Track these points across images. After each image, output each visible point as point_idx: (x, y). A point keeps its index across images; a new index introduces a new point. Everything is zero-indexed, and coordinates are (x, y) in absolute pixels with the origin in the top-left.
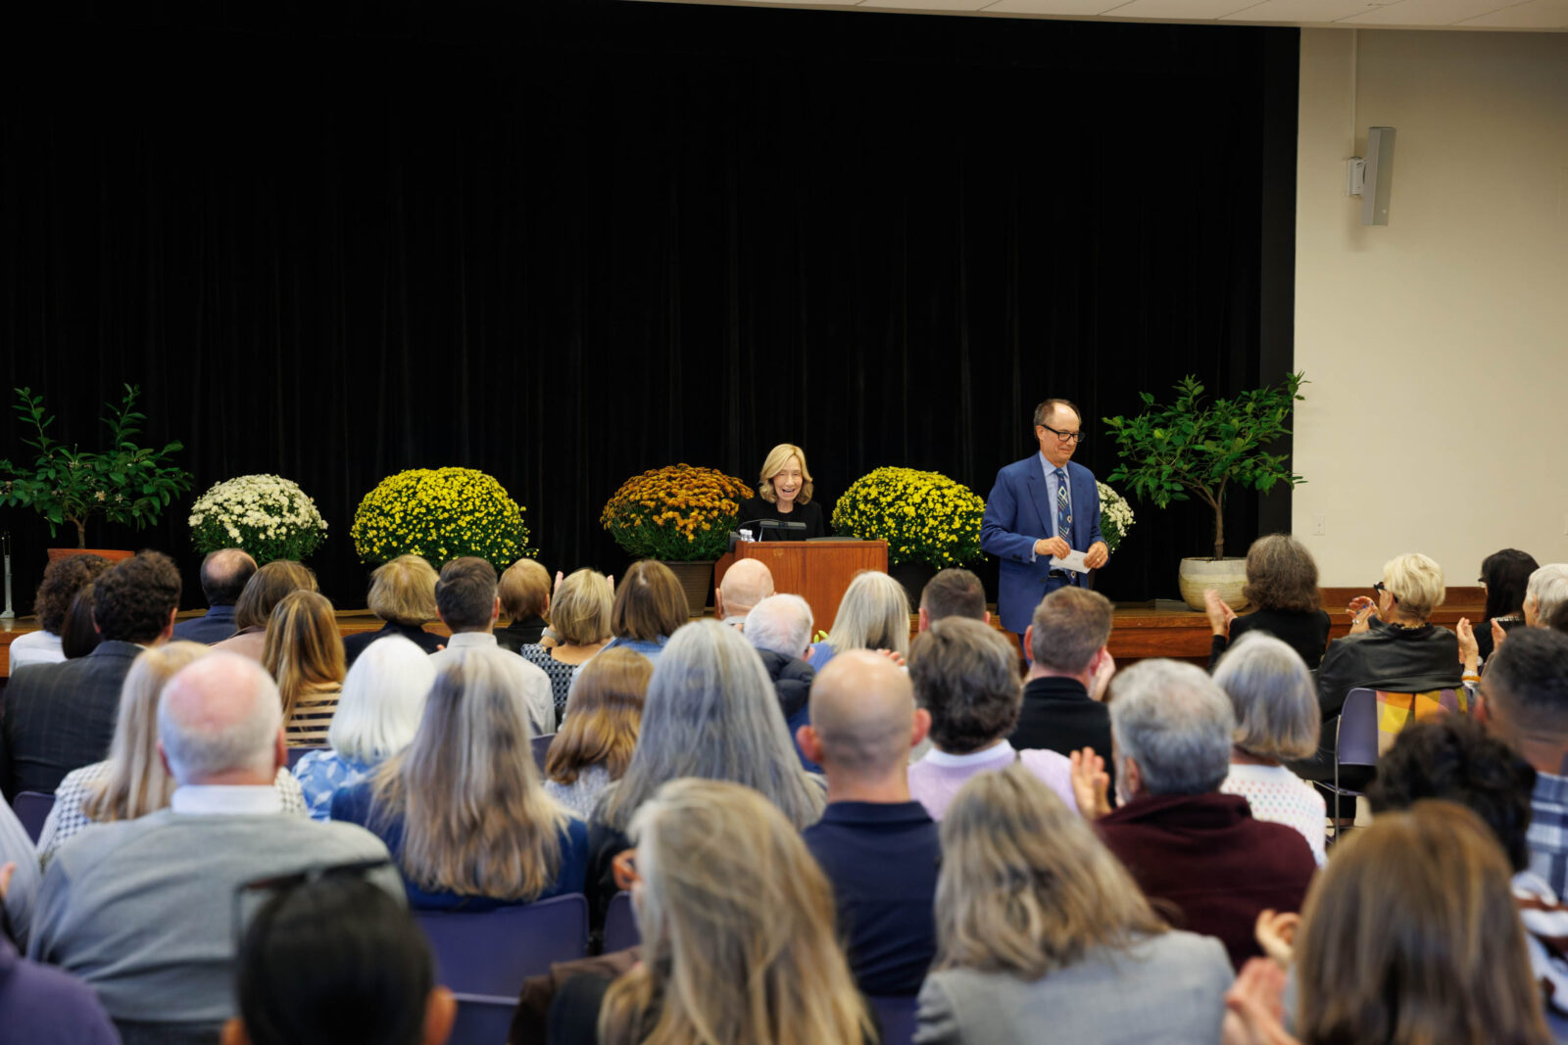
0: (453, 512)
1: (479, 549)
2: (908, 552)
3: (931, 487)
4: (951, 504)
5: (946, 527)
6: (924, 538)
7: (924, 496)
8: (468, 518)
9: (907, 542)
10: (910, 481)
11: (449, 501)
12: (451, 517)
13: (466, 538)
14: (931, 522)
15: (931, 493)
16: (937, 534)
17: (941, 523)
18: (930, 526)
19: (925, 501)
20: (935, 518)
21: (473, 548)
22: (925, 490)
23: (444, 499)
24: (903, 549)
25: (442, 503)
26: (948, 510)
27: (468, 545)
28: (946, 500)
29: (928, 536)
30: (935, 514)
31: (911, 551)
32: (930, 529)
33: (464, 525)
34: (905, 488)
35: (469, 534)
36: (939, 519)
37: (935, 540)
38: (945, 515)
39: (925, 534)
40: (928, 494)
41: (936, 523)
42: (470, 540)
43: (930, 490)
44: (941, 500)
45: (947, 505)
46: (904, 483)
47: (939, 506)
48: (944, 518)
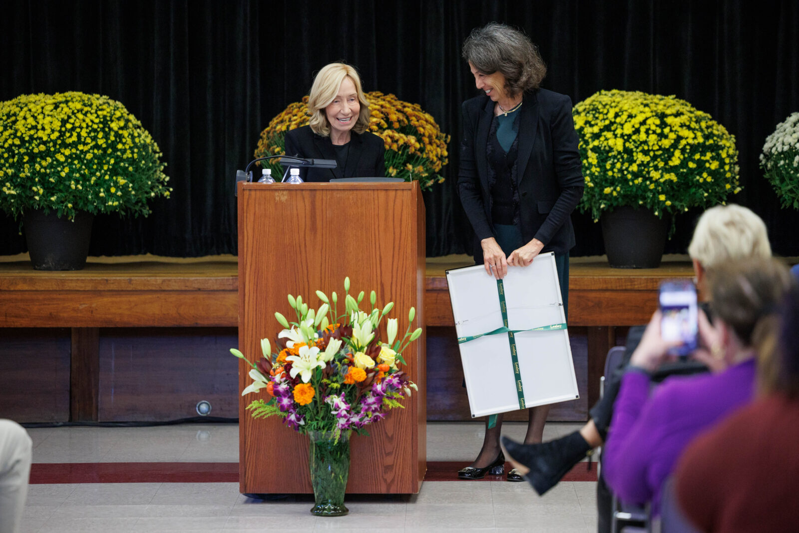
0: (51, 144)
1: (80, 187)
2: (615, 194)
3: (649, 114)
4: (672, 136)
5: (661, 165)
6: (629, 176)
7: (637, 126)
8: (67, 152)
9: (612, 182)
10: (625, 107)
11: (48, 131)
12: (48, 149)
13: (63, 174)
14: (640, 158)
15: (648, 122)
16: (648, 172)
17: (654, 158)
18: (638, 162)
19: (637, 131)
20: (645, 153)
21: (73, 187)
22: (640, 118)
23: (43, 129)
24: (607, 190)
25: (40, 134)
26: (666, 143)
27: (67, 183)
28: (667, 130)
29: (636, 175)
30: (646, 148)
31: (619, 193)
32: (639, 166)
33: (62, 159)
34: (617, 115)
35: (67, 170)
36: (652, 154)
37: (645, 179)
38: (660, 148)
39: (633, 173)
40: (643, 123)
41: (647, 159)
42: (69, 177)
43: (647, 119)
44: (659, 131)
45: (666, 137)
46: (617, 110)
47: (653, 138)
48: (660, 152)
